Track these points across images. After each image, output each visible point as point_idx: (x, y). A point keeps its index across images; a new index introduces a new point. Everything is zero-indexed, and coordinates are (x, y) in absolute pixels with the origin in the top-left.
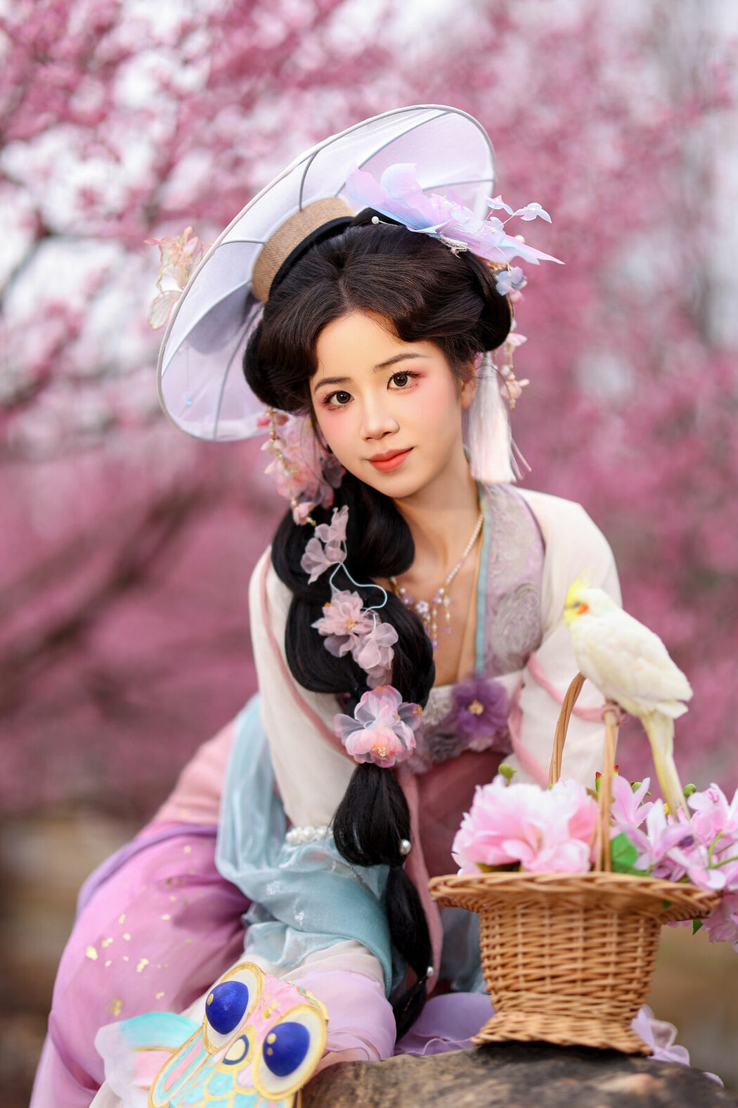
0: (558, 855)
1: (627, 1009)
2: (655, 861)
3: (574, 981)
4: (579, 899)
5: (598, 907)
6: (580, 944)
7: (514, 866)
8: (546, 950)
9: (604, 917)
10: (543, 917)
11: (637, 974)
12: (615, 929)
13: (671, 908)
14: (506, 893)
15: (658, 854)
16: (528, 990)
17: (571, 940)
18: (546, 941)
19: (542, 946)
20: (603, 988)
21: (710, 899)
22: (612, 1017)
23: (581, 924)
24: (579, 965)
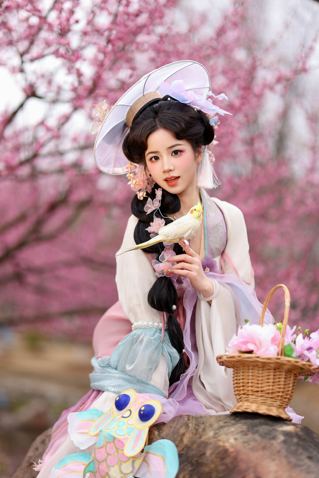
0: (267, 350)
1: (285, 404)
2: (298, 354)
3: (268, 393)
4: (272, 365)
5: (279, 369)
6: (272, 380)
7: (251, 352)
8: (260, 382)
9: (280, 372)
10: (259, 370)
11: (290, 392)
12: (284, 376)
13: (304, 370)
14: (247, 361)
15: (299, 352)
16: (252, 395)
17: (268, 379)
18: (260, 378)
19: (258, 380)
20: (278, 396)
21: (317, 369)
22: (280, 407)
23: (272, 374)
24: (271, 388)
